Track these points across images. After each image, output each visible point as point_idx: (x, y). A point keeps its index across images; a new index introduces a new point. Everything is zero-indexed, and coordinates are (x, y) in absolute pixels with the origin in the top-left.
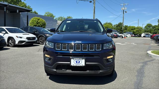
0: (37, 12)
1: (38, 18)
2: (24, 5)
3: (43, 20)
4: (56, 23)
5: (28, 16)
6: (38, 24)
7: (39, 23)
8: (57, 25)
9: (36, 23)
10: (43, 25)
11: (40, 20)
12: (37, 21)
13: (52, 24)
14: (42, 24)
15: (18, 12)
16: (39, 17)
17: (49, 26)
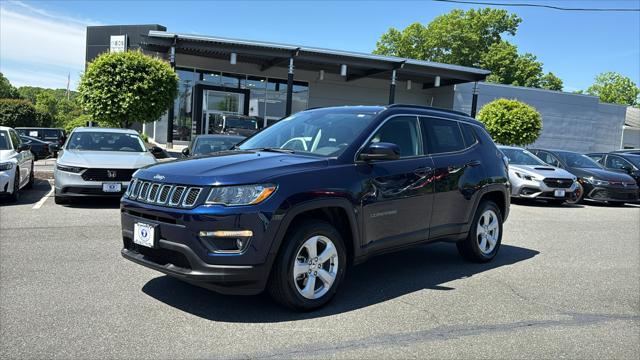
0: (558, 76)
1: (510, 103)
2: (509, 54)
3: (530, 109)
4: (615, 118)
5: (475, 98)
6: (502, 125)
7: (509, 122)
8: (624, 127)
9: (496, 122)
10: (527, 130)
11: (515, 110)
12: (500, 115)
13: (589, 124)
14: (521, 126)
15: (438, 84)
16: (516, 100)
17: (576, 134)
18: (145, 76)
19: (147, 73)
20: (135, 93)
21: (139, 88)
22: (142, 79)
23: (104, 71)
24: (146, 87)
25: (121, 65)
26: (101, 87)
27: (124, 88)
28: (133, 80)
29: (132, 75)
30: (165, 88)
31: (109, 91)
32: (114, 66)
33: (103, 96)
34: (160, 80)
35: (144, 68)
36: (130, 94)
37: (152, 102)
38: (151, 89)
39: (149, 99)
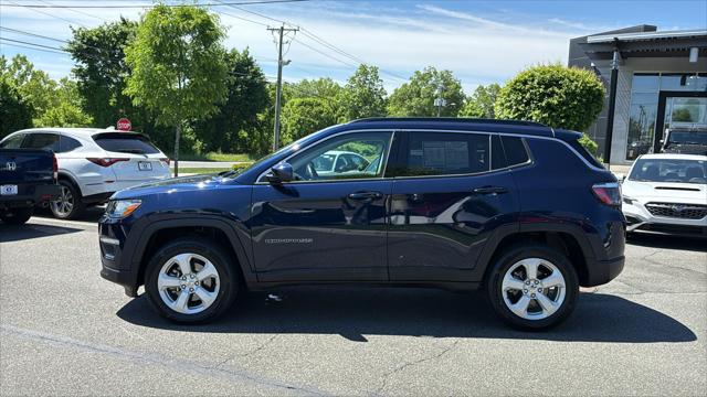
18: (557, 90)
19: (560, 87)
20: (543, 110)
21: (549, 104)
22: (551, 95)
23: (515, 89)
24: (556, 102)
25: (533, 80)
26: (510, 107)
27: (533, 106)
28: (543, 96)
29: (541, 90)
30: (579, 101)
31: (518, 110)
32: (525, 83)
33: (511, 116)
34: (574, 92)
35: (557, 82)
36: (537, 112)
37: (562, 118)
38: (561, 104)
39: (558, 116)
